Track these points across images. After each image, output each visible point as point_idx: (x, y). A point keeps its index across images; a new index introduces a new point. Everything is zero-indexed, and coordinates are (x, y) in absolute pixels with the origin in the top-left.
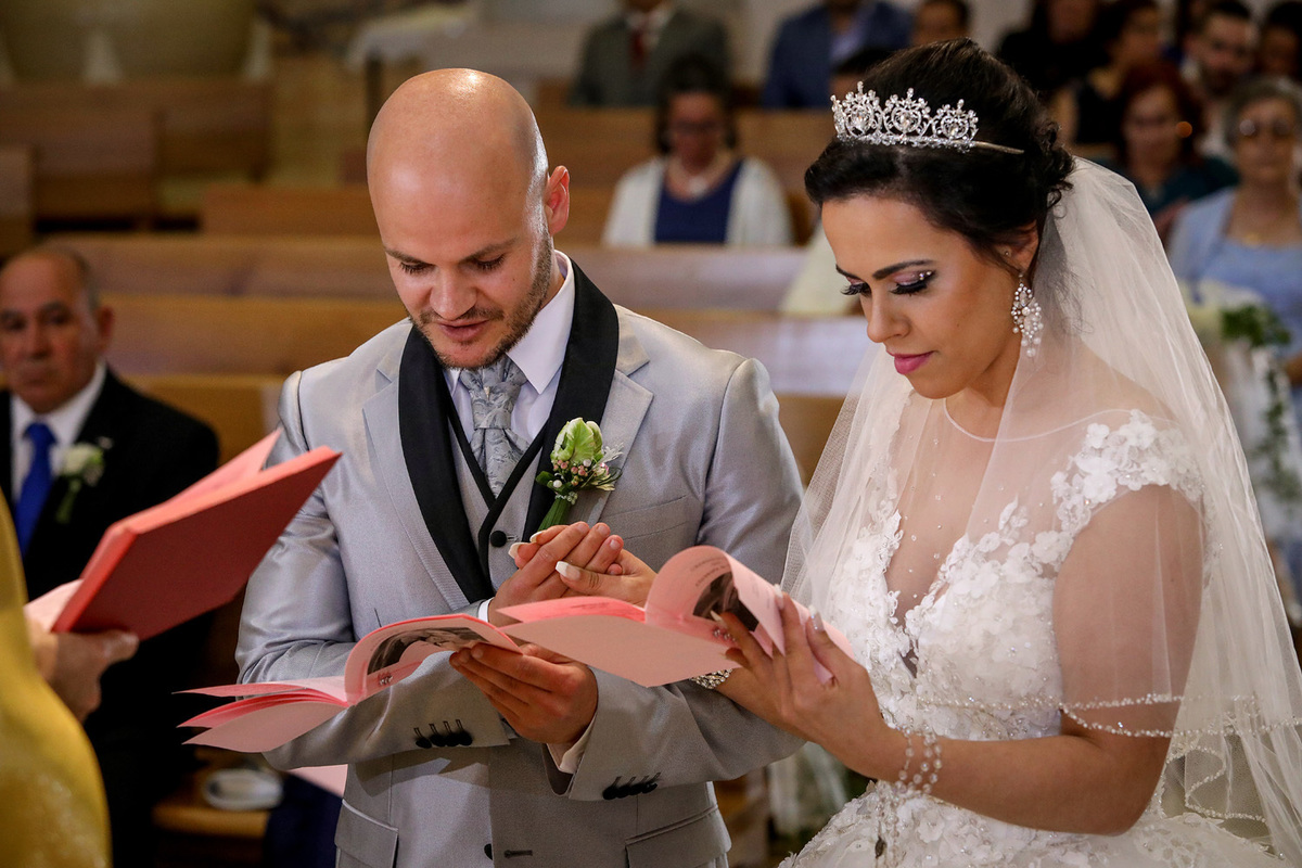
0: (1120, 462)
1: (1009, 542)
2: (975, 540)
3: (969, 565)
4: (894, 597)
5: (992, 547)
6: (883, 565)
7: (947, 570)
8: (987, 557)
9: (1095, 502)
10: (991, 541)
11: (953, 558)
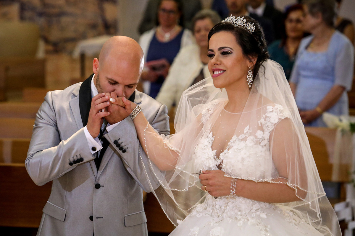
0: (278, 113)
1: (247, 136)
2: (238, 136)
3: (237, 142)
4: (215, 151)
5: (243, 138)
6: (211, 144)
7: (230, 143)
8: (242, 140)
9: (274, 123)
10: (242, 136)
11: (232, 140)
